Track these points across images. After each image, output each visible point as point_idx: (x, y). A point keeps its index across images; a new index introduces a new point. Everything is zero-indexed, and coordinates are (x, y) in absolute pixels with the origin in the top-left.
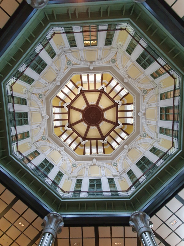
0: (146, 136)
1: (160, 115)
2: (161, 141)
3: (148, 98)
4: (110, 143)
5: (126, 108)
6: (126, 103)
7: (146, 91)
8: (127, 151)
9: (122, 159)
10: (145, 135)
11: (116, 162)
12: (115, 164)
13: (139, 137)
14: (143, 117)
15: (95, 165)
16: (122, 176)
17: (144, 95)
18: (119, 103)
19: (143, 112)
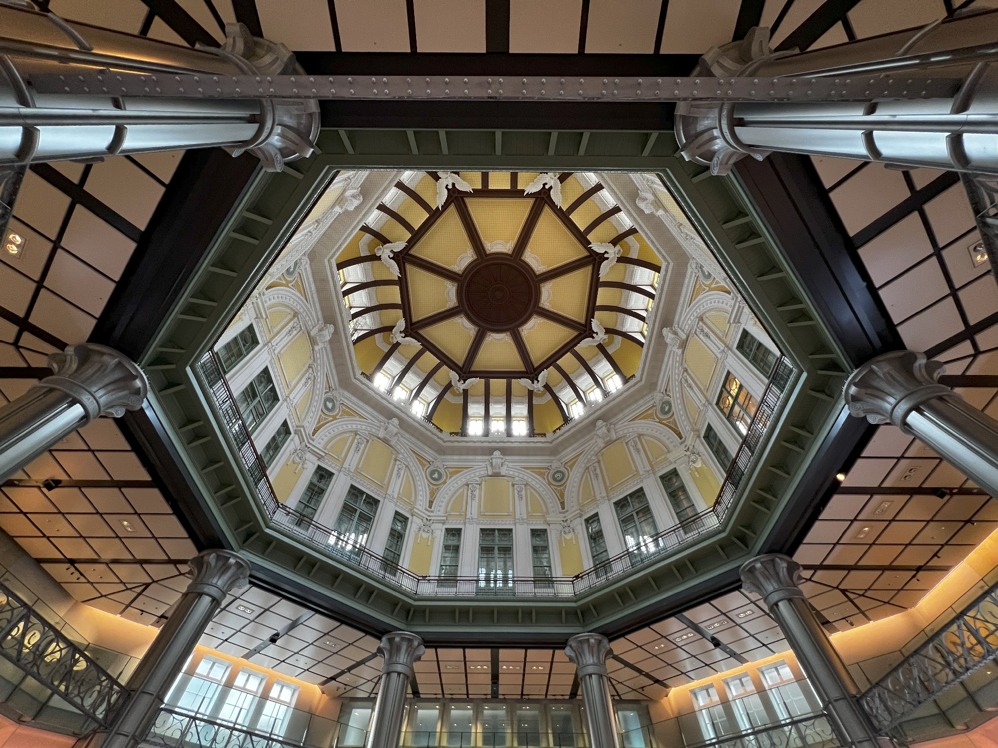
0: (435, 479)
1: (494, 530)
2: (425, 535)
3: (541, 489)
4: (396, 353)
5: (518, 403)
6: (534, 402)
7: (560, 481)
8: (381, 434)
9: (354, 424)
10: (436, 476)
11: (337, 404)
12: (330, 405)
13: (430, 458)
14: (489, 468)
15: (313, 341)
16: (308, 456)
17: (552, 472)
18: (536, 382)
19: (503, 471)
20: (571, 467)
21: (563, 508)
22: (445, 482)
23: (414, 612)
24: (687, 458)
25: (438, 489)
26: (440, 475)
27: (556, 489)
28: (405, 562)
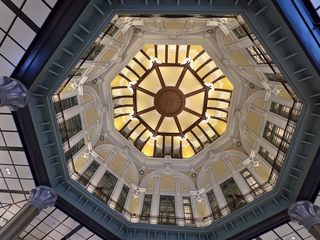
0: (141, 174)
3: (186, 180)
7: (195, 177)
11: (105, 139)
12: (102, 138)
17: (191, 174)
20: (199, 171)
21: (197, 188)
22: (145, 176)
23: (129, 231)
24: (252, 163)
25: (142, 178)
26: (144, 173)
27: (193, 181)
28: (127, 207)
